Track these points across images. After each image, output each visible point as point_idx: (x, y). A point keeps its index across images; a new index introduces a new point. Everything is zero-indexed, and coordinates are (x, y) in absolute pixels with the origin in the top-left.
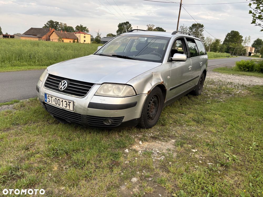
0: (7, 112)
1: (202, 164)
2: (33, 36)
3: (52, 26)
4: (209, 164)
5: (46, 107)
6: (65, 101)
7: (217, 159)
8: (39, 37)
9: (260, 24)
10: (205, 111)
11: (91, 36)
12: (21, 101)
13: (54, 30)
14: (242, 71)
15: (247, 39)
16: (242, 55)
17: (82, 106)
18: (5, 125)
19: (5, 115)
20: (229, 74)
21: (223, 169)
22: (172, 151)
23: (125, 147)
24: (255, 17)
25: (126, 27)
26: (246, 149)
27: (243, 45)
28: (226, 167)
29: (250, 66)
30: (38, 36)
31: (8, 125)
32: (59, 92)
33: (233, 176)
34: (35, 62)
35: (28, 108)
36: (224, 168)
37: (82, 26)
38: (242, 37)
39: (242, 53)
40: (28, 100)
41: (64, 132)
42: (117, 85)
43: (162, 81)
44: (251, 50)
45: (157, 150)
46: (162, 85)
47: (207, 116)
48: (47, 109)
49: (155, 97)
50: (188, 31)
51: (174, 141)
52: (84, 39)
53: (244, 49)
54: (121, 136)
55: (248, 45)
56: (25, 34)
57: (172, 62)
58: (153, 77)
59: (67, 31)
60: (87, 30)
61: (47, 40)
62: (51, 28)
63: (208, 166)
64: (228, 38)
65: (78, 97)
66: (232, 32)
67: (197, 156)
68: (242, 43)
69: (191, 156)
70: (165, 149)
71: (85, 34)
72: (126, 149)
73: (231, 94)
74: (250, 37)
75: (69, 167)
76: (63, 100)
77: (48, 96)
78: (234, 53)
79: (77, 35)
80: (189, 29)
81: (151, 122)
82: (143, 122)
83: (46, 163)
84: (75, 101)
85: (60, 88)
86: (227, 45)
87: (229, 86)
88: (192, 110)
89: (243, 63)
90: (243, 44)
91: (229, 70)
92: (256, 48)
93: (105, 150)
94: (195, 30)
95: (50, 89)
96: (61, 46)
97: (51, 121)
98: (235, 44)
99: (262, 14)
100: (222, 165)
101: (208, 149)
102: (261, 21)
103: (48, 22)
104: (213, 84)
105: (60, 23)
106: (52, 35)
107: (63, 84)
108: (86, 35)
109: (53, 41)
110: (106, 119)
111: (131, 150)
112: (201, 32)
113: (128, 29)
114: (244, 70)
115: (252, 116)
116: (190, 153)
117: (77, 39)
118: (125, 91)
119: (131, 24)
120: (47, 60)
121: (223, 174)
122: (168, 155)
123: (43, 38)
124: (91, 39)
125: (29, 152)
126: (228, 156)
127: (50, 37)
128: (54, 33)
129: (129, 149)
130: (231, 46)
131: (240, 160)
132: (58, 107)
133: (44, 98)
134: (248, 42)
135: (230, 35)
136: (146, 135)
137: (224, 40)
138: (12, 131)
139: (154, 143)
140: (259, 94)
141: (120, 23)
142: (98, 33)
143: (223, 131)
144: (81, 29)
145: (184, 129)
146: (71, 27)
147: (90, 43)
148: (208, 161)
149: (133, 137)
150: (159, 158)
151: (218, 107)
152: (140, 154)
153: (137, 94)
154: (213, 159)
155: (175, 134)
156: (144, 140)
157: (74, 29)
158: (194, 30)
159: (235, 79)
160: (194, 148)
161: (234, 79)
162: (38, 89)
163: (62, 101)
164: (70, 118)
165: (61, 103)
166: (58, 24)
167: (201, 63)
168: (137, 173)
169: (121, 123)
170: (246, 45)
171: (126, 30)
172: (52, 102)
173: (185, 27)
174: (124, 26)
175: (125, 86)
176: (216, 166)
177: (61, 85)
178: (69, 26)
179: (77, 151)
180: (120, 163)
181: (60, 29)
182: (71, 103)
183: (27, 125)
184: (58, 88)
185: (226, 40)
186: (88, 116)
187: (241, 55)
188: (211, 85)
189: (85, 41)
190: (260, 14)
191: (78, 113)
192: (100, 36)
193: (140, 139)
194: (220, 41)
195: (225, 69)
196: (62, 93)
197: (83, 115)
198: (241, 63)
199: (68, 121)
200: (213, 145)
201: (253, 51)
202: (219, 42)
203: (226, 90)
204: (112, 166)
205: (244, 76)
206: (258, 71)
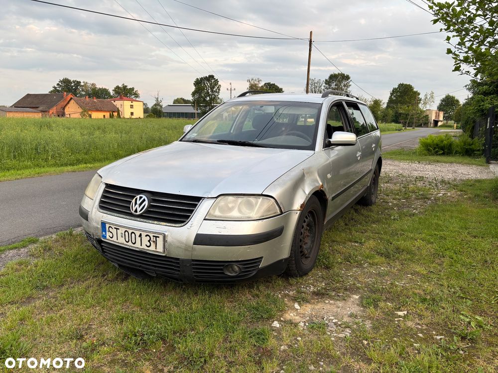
0: (20, 264)
1: (425, 339)
2: (31, 110)
3: (69, 89)
4: (439, 337)
5: (103, 249)
6: (146, 236)
7: (450, 326)
8: (42, 111)
9: (468, 72)
10: (394, 234)
11: (144, 104)
12: (41, 239)
13: (72, 97)
14: (433, 155)
15: (428, 97)
16: (423, 126)
17: (182, 243)
18: (21, 292)
19: (17, 270)
20: (412, 161)
21: (467, 346)
22: (361, 317)
23: (271, 318)
24: (459, 60)
25: (209, 84)
26: (493, 302)
27: (422, 108)
28: (472, 340)
29: (446, 145)
30: (41, 108)
31: (28, 290)
32: (133, 218)
33: (489, 359)
34: (46, 160)
35: (60, 253)
36: (468, 344)
37: (126, 86)
38: (419, 94)
39: (421, 121)
40: (54, 236)
41: (145, 297)
42: (245, 198)
43: (321, 184)
44: (438, 115)
45: (333, 318)
46: (322, 191)
47: (402, 244)
48: (106, 252)
49: (310, 215)
50: (323, 88)
51: (357, 297)
52: (131, 110)
53: (424, 115)
54: (258, 296)
55: (431, 107)
56: (16, 107)
57: (331, 147)
58: (305, 178)
59: (98, 97)
60: (136, 94)
61: (59, 116)
62: (65, 93)
63: (437, 342)
64: (394, 97)
65: (173, 225)
66: (401, 85)
67: (410, 324)
68: (420, 105)
69: (399, 326)
70: (345, 314)
71: (132, 101)
72: (273, 321)
73: (429, 199)
74: (433, 93)
75: (174, 367)
76: (141, 232)
77: (109, 227)
78: (409, 123)
79: (118, 103)
80: (324, 84)
81: (306, 263)
82: (294, 265)
83: (126, 364)
84: (166, 234)
85: (134, 210)
86: (394, 108)
87: (420, 184)
88: (369, 234)
89: (433, 141)
90: (423, 106)
91: (408, 154)
92: (446, 112)
93: (236, 326)
94: (336, 85)
95: (111, 213)
96: (92, 126)
97: (110, 275)
98: (408, 106)
99: (469, 55)
100: (463, 338)
101: (427, 308)
102: (469, 66)
103: (59, 82)
104: (390, 181)
105: (84, 82)
106: (69, 105)
107: (138, 202)
108: (134, 103)
109: (72, 116)
110: (228, 264)
111: (285, 322)
112: (346, 87)
113: (214, 88)
114: (436, 153)
115: (482, 237)
116: (396, 319)
117: (118, 111)
118: (260, 207)
119: (217, 80)
120: (70, 154)
121: (471, 356)
122: (355, 326)
123: (51, 113)
124: (144, 109)
125: (84, 344)
126: (468, 320)
127: (64, 109)
128: (72, 101)
129: (280, 321)
130: (401, 111)
131: (491, 325)
132: (130, 248)
133: (100, 231)
134: (431, 102)
135: (398, 91)
136: (302, 289)
137: (387, 101)
138: (38, 303)
139: (321, 306)
140: (478, 196)
141: (198, 79)
142: (158, 98)
143: (440, 271)
144: (125, 92)
145: (367, 272)
146: (105, 89)
147: (142, 116)
148: (434, 333)
149: (280, 296)
150: (341, 333)
151: (416, 226)
152: (304, 329)
153: (283, 212)
154: (441, 327)
155: (354, 284)
156: (301, 299)
157: (110, 93)
158: (333, 85)
159: (426, 171)
160: (399, 309)
161: (423, 171)
162: (85, 215)
163: (140, 235)
164: (155, 266)
165: (138, 239)
166: (80, 85)
167: (374, 145)
168: (310, 368)
169: (257, 270)
170: (428, 107)
171: (210, 91)
172: (118, 238)
173: (316, 80)
174: (204, 84)
175: (260, 198)
176: (453, 340)
177: (136, 204)
178: (101, 88)
179: (182, 333)
180: (272, 350)
181: (83, 93)
182: (159, 237)
183: (66, 287)
184: (130, 211)
185: (391, 101)
186: (193, 260)
187: (420, 126)
188: (388, 185)
189: (132, 114)
190: (466, 55)
191: (173, 257)
192: (161, 104)
193: (295, 299)
194: (381, 102)
195: (402, 154)
196: (138, 219)
197: (183, 260)
198: (429, 141)
199: (149, 274)
200: (434, 300)
201: (441, 118)
202: (380, 105)
203: (419, 192)
204: (258, 358)
205: (439, 164)
206: (460, 153)
